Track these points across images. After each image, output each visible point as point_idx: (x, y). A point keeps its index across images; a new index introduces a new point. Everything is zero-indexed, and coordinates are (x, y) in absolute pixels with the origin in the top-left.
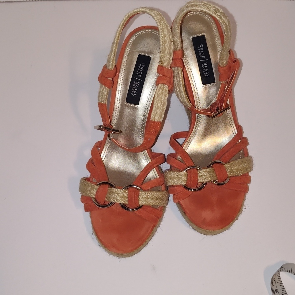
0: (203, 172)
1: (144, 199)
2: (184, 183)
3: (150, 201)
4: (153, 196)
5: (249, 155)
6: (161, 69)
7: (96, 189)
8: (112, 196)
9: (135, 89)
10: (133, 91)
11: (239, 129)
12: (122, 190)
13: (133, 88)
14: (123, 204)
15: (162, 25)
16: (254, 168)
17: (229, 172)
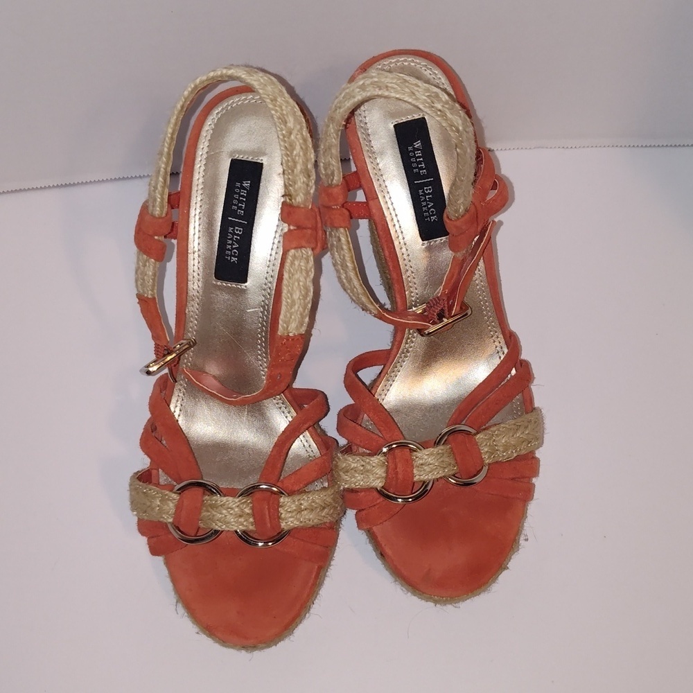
0: (426, 457)
1: (294, 514)
2: (379, 484)
3: (307, 517)
4: (313, 504)
5: (536, 405)
6: (289, 214)
7: (174, 501)
8: (214, 516)
9: (232, 244)
10: (228, 250)
11: (512, 340)
12: (237, 500)
13: (229, 244)
14: (244, 532)
15: (281, 107)
16: (546, 437)
17: (487, 452)
